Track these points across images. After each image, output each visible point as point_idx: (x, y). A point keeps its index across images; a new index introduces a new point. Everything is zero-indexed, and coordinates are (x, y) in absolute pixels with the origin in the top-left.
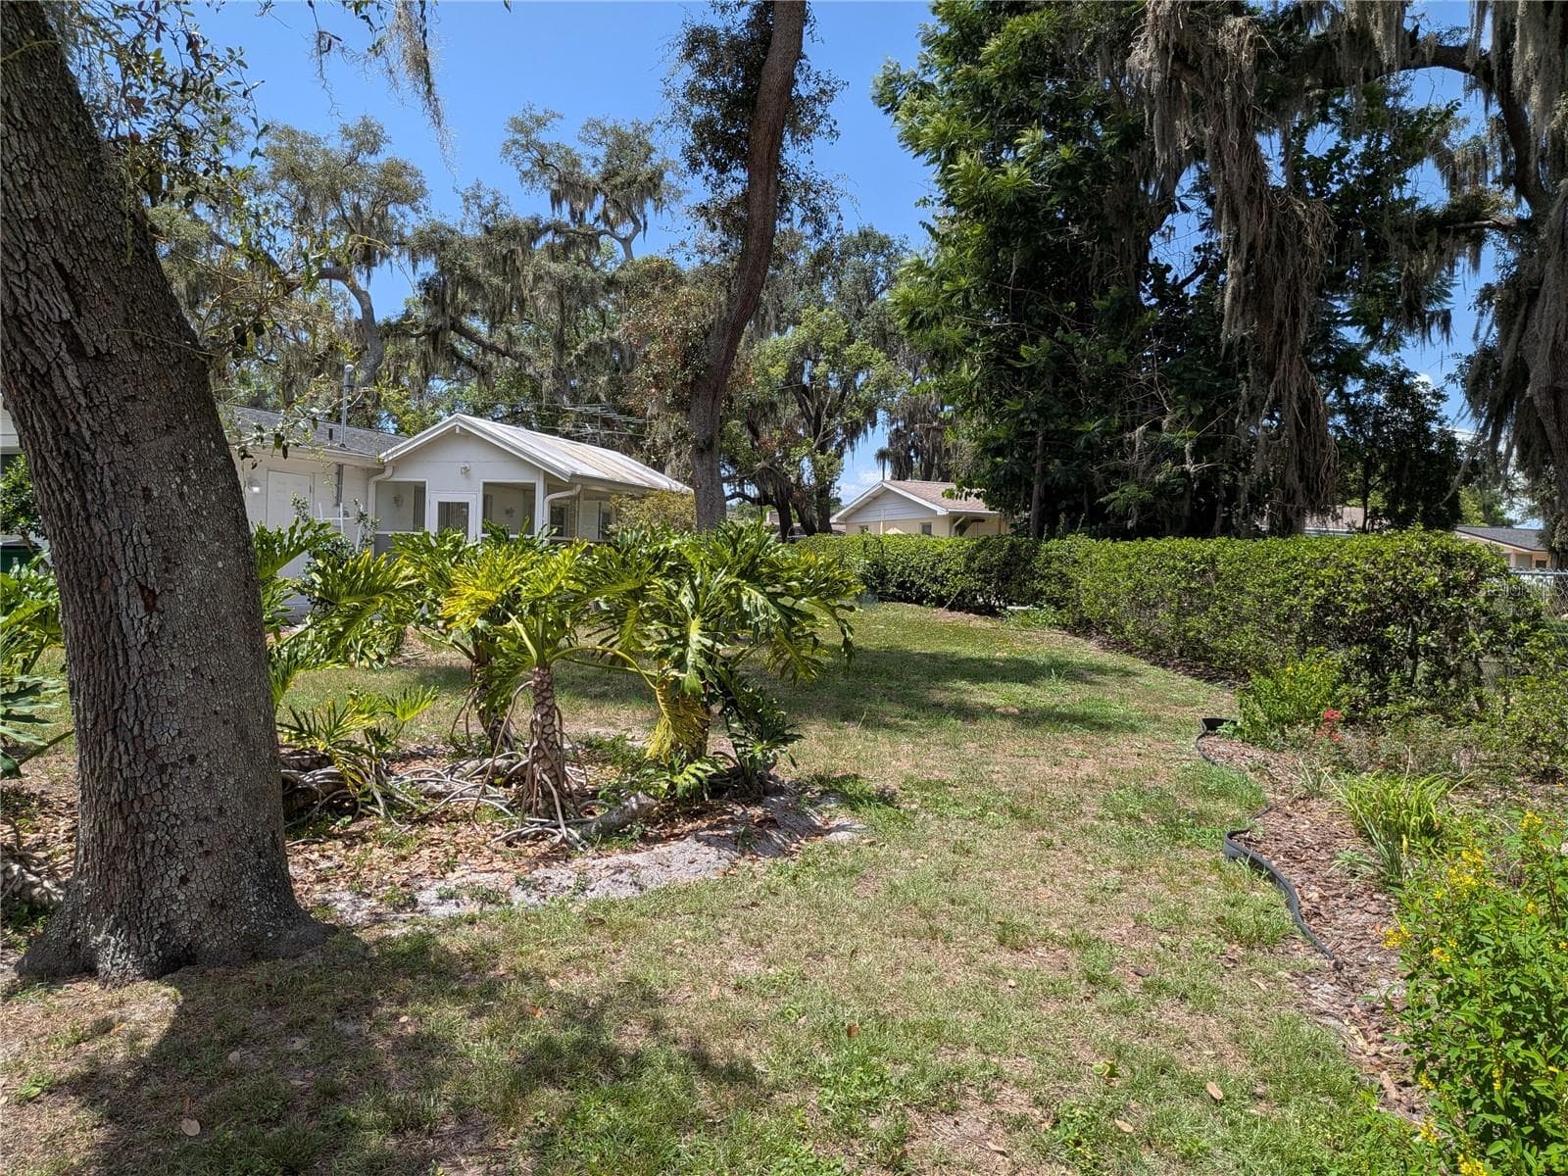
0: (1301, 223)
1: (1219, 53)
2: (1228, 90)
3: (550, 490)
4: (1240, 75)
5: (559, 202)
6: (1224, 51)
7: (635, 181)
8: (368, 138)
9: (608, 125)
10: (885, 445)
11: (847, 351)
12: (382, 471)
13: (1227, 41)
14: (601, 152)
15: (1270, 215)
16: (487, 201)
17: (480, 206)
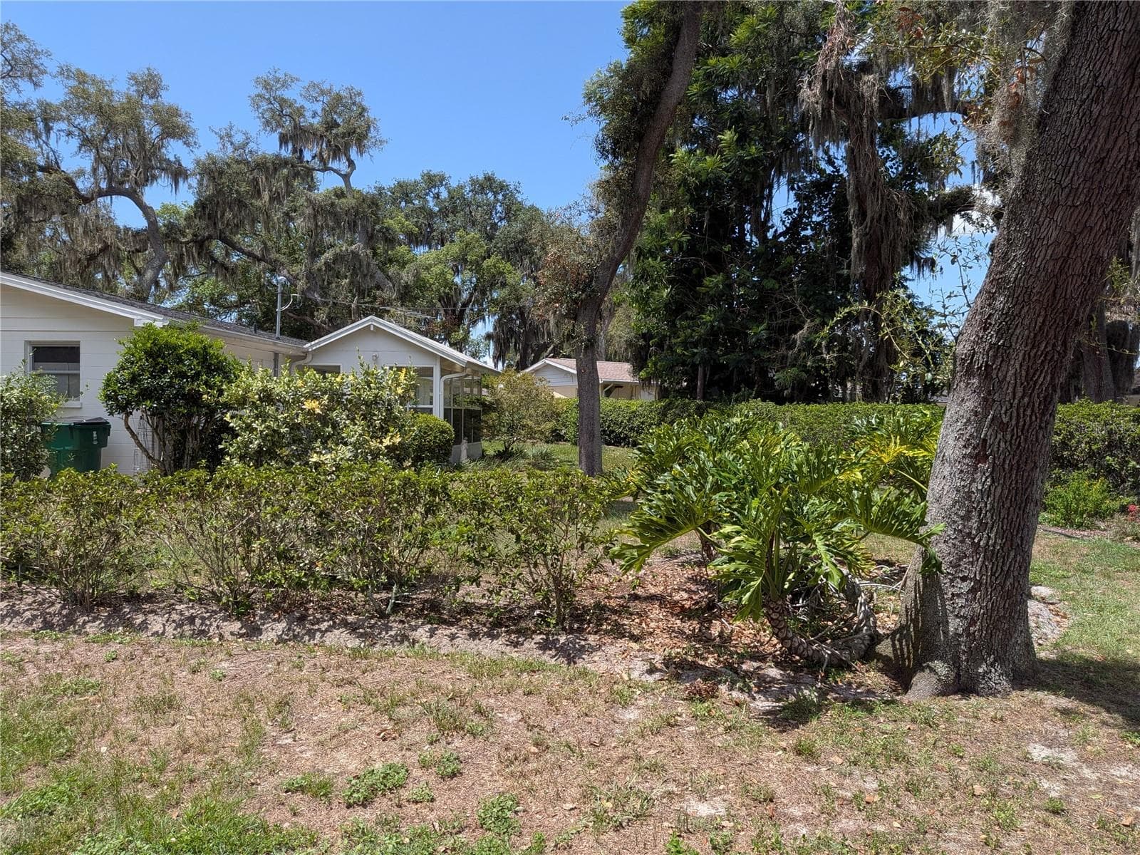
0: (897, 206)
1: (860, 97)
2: (865, 120)
3: (443, 373)
4: (872, 112)
5: (286, 143)
6: (863, 95)
7: (354, 132)
8: (150, 85)
9: (326, 87)
10: (491, 330)
11: (486, 263)
12: (305, 358)
13: (864, 89)
14: (318, 107)
15: (882, 199)
16: (239, 139)
17: (232, 143)
